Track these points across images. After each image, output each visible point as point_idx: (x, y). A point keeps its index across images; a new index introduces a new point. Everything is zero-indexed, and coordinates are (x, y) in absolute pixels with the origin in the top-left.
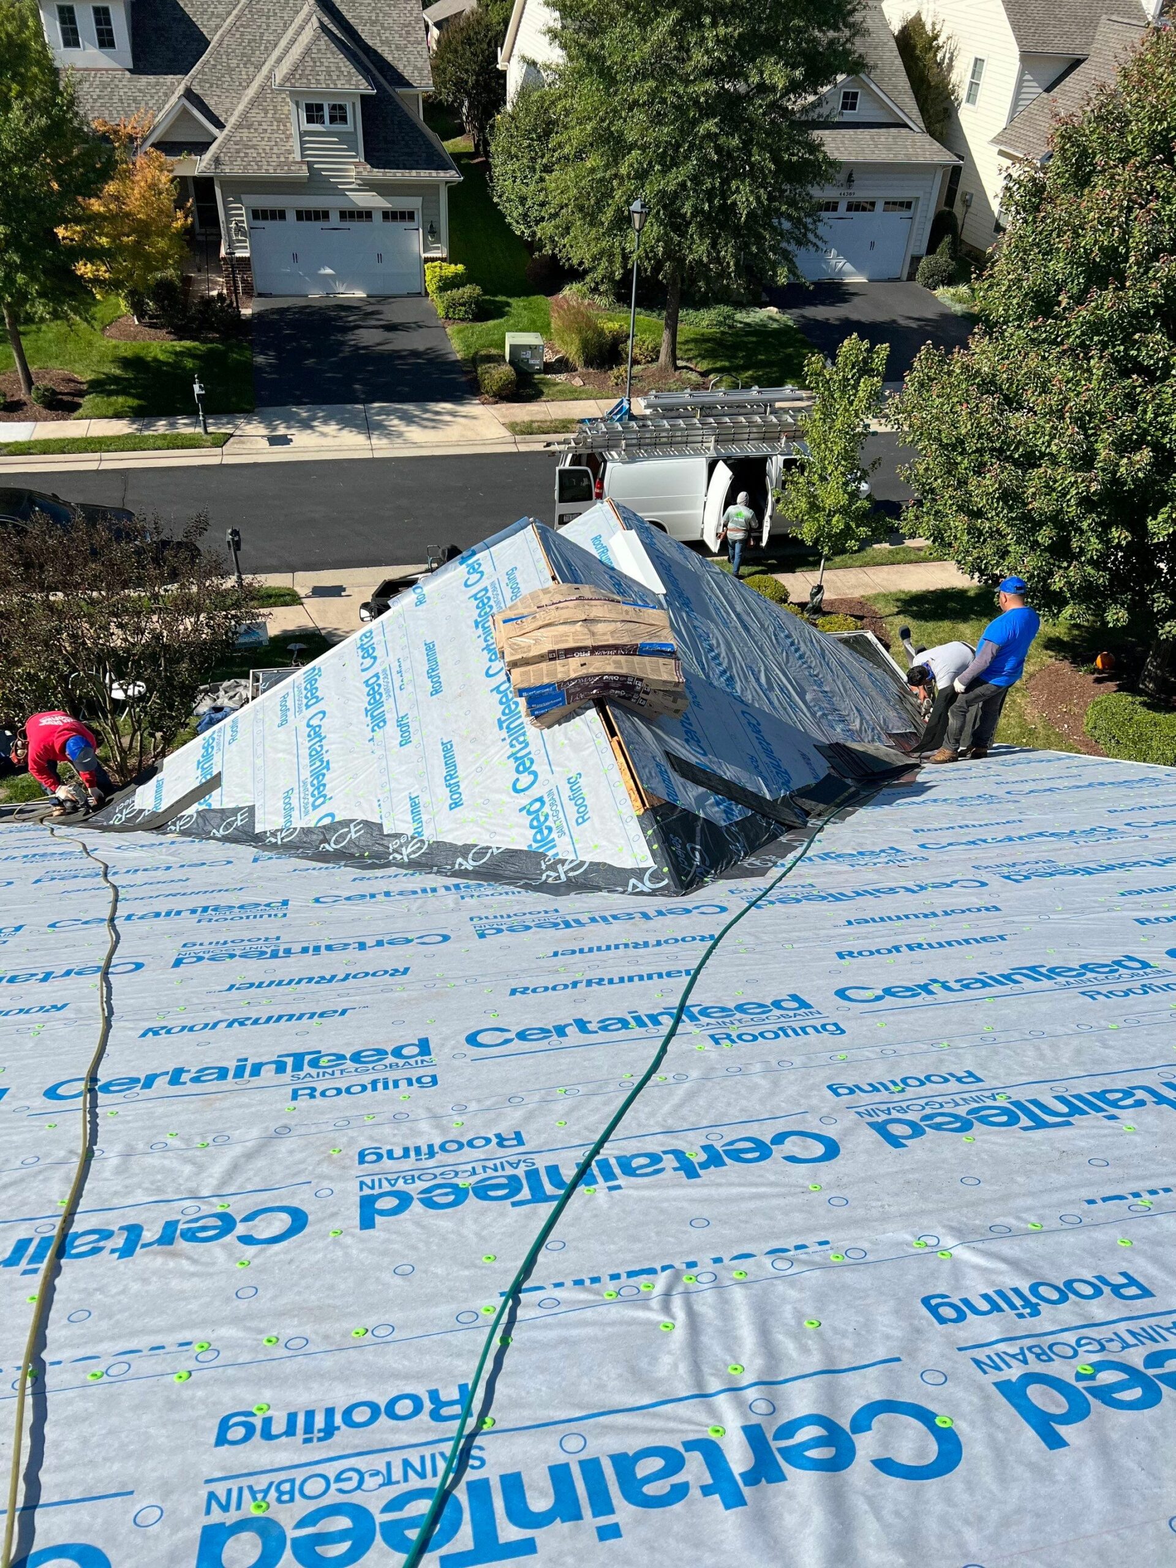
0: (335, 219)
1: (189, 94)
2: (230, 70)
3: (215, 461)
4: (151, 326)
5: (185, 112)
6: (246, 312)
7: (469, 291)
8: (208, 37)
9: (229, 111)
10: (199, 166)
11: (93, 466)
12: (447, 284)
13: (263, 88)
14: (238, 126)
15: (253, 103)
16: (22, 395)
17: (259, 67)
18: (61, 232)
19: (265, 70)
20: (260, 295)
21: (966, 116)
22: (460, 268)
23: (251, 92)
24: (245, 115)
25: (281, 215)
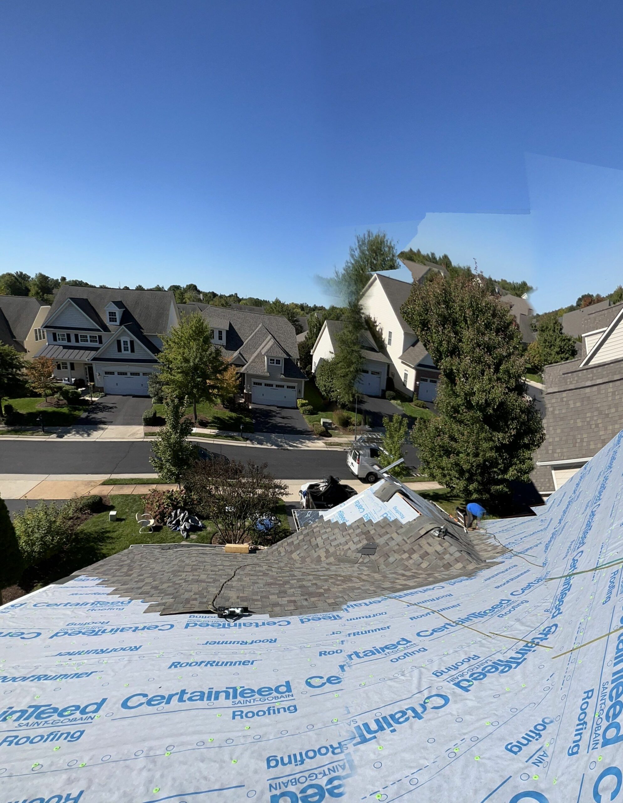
0: (274, 387)
1: (240, 353)
2: (250, 349)
3: (245, 445)
4: (225, 408)
5: (239, 357)
6: (250, 407)
7: (309, 407)
8: (243, 340)
9: (249, 358)
10: (243, 370)
11: (212, 442)
12: (303, 405)
13: (258, 354)
14: (252, 362)
15: (256, 357)
16: (193, 421)
17: (257, 349)
18: (208, 381)
19: (259, 350)
20: (253, 403)
21: (389, 349)
22: (307, 401)
23: (255, 354)
24: (254, 360)
25: (261, 384)
